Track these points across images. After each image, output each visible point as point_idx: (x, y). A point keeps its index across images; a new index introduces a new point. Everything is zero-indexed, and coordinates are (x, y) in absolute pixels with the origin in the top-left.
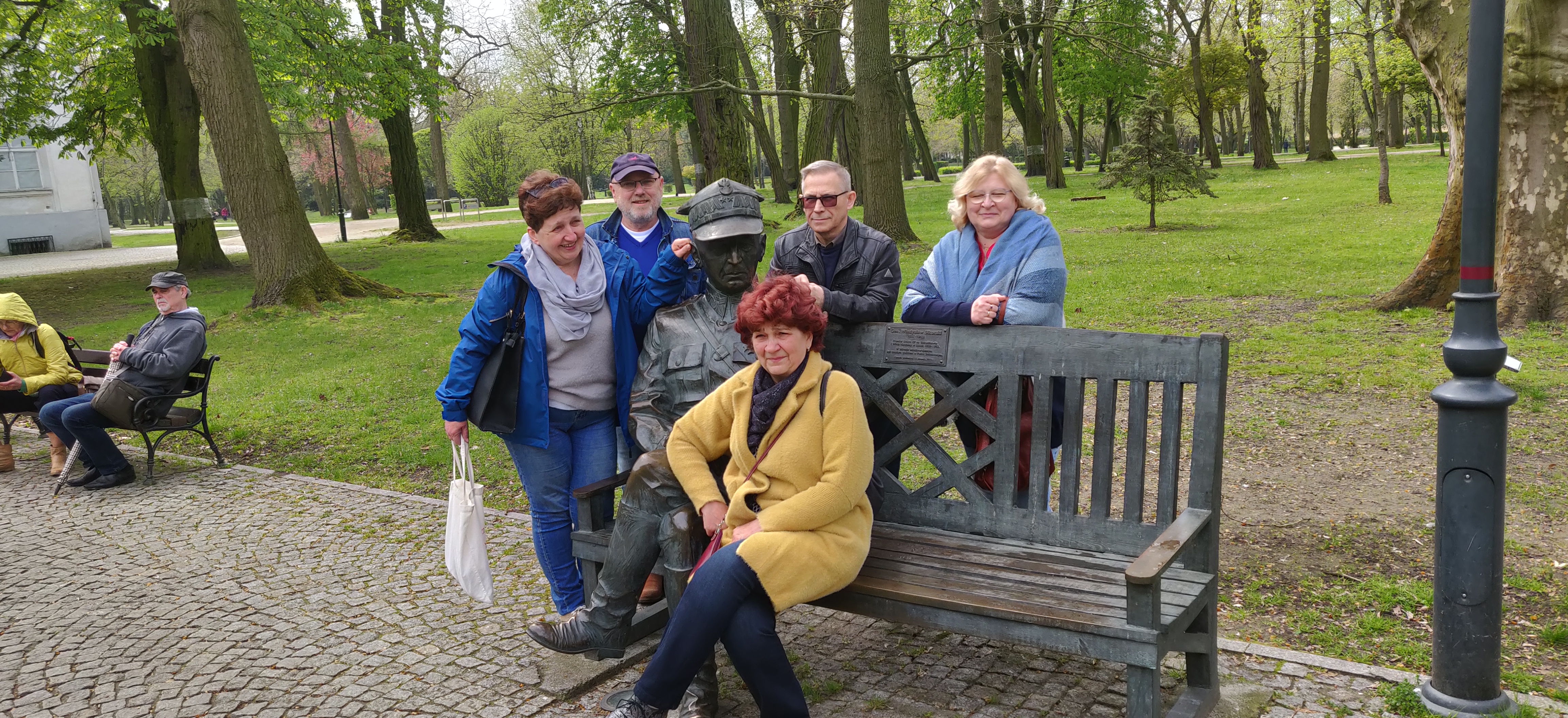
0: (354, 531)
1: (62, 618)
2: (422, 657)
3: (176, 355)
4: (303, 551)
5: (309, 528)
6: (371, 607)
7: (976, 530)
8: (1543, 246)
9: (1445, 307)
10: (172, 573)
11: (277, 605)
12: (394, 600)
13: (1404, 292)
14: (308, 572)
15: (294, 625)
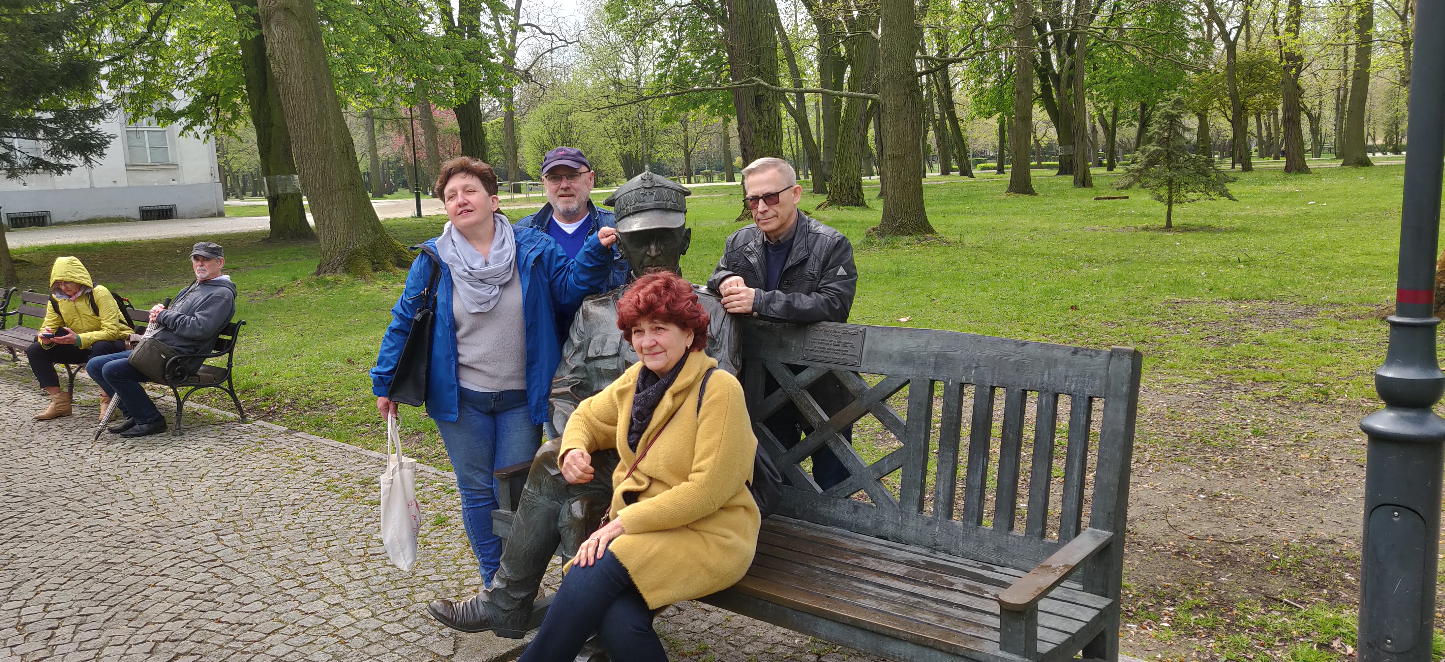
1: (55, 559)
2: (354, 620)
3: (205, 319)
5: (298, 486)
7: (882, 534)
10: (164, 521)
12: (348, 561)
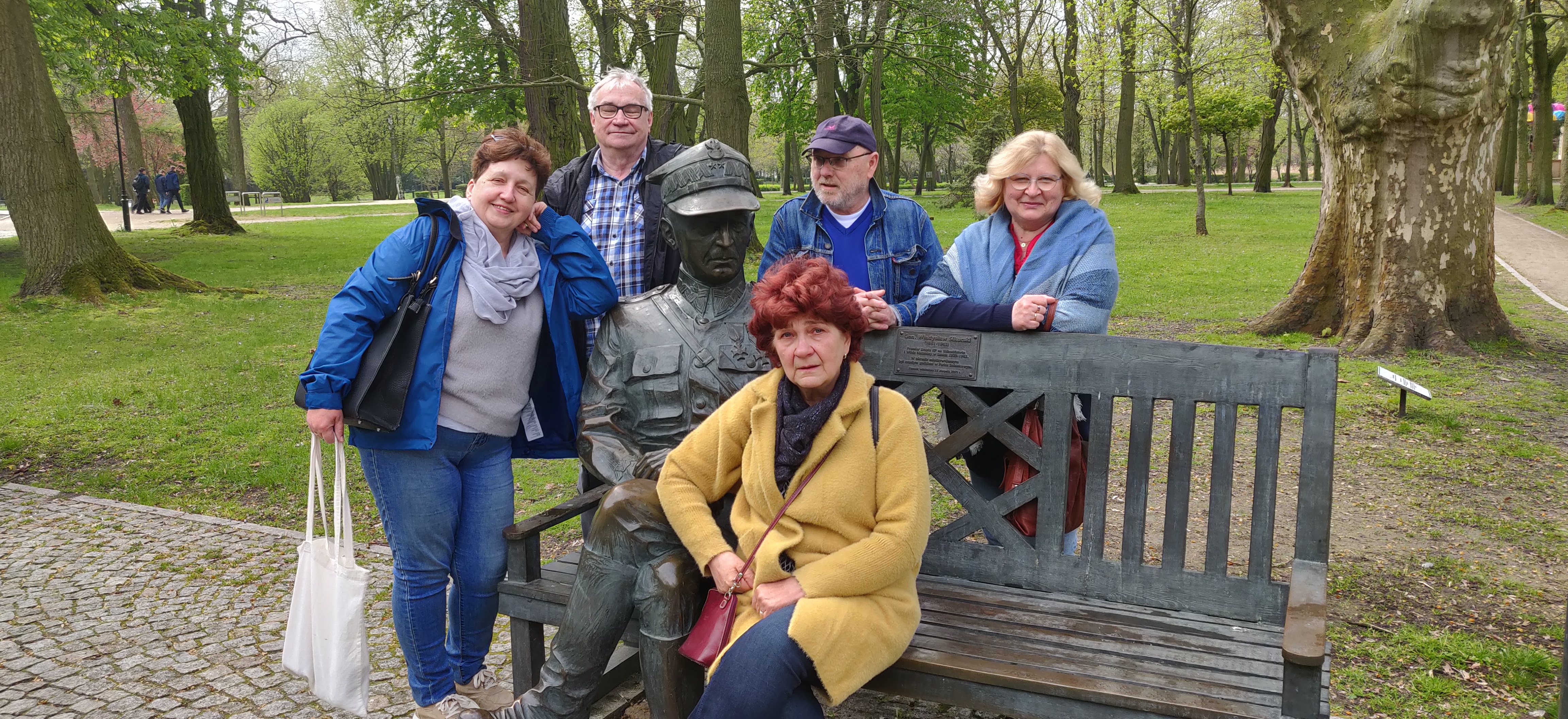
0: (174, 570)
4: (107, 598)
5: (113, 567)
6: (209, 674)
7: (1013, 581)
8: (1418, 275)
9: (1320, 333)
11: (76, 674)
12: (239, 664)
13: (1281, 317)
14: (116, 626)
15: (102, 704)
